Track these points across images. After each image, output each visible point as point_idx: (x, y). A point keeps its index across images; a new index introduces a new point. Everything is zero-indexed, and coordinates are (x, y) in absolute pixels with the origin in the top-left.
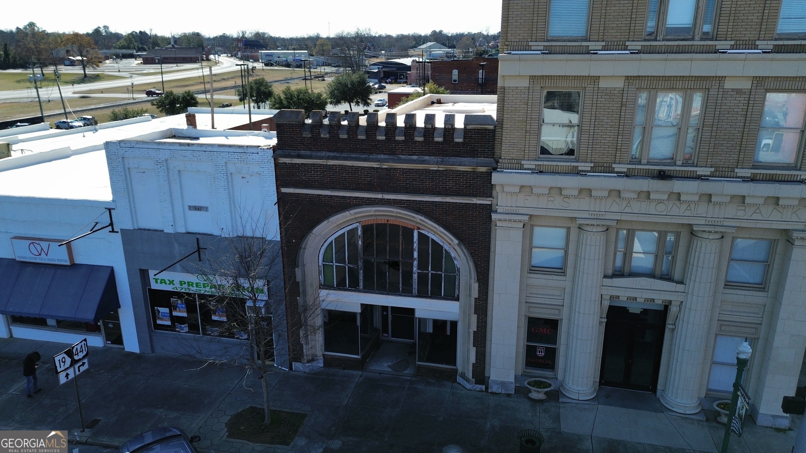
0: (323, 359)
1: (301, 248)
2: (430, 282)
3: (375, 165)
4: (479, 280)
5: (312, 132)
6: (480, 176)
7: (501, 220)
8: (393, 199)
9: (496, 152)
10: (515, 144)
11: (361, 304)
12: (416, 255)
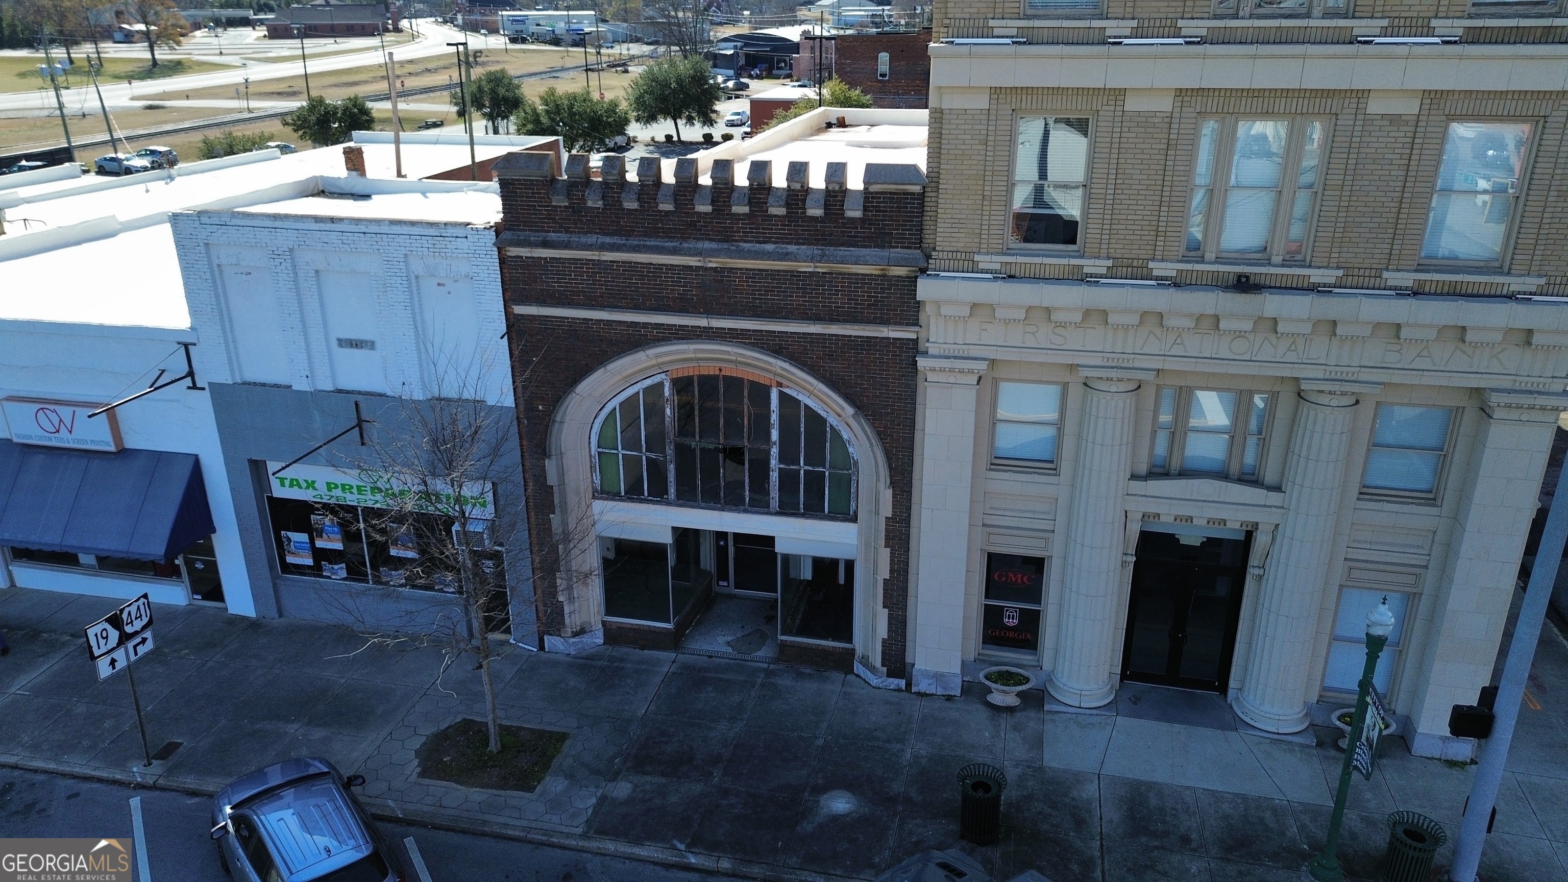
0: (602, 630)
1: (554, 421)
2: (802, 486)
3: (693, 261)
4: (893, 484)
5: (569, 196)
6: (894, 285)
7: (935, 370)
8: (729, 329)
9: (927, 236)
10: (963, 221)
11: (673, 528)
12: (775, 435)
